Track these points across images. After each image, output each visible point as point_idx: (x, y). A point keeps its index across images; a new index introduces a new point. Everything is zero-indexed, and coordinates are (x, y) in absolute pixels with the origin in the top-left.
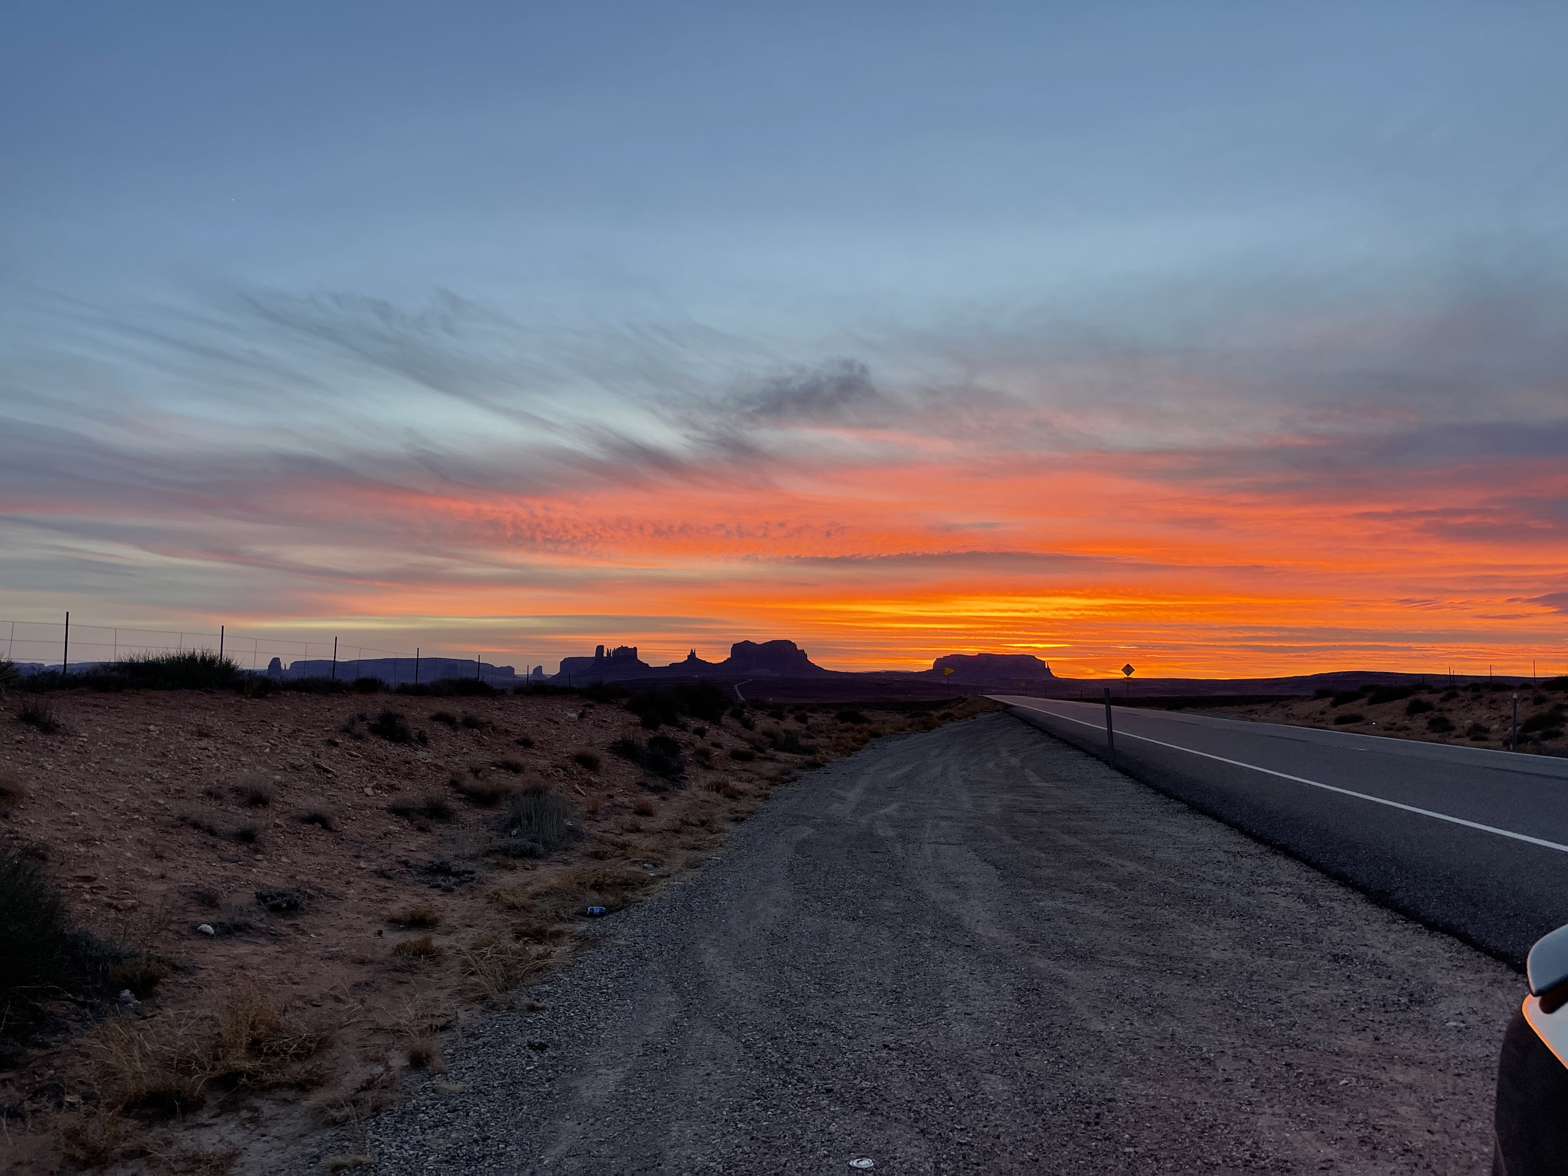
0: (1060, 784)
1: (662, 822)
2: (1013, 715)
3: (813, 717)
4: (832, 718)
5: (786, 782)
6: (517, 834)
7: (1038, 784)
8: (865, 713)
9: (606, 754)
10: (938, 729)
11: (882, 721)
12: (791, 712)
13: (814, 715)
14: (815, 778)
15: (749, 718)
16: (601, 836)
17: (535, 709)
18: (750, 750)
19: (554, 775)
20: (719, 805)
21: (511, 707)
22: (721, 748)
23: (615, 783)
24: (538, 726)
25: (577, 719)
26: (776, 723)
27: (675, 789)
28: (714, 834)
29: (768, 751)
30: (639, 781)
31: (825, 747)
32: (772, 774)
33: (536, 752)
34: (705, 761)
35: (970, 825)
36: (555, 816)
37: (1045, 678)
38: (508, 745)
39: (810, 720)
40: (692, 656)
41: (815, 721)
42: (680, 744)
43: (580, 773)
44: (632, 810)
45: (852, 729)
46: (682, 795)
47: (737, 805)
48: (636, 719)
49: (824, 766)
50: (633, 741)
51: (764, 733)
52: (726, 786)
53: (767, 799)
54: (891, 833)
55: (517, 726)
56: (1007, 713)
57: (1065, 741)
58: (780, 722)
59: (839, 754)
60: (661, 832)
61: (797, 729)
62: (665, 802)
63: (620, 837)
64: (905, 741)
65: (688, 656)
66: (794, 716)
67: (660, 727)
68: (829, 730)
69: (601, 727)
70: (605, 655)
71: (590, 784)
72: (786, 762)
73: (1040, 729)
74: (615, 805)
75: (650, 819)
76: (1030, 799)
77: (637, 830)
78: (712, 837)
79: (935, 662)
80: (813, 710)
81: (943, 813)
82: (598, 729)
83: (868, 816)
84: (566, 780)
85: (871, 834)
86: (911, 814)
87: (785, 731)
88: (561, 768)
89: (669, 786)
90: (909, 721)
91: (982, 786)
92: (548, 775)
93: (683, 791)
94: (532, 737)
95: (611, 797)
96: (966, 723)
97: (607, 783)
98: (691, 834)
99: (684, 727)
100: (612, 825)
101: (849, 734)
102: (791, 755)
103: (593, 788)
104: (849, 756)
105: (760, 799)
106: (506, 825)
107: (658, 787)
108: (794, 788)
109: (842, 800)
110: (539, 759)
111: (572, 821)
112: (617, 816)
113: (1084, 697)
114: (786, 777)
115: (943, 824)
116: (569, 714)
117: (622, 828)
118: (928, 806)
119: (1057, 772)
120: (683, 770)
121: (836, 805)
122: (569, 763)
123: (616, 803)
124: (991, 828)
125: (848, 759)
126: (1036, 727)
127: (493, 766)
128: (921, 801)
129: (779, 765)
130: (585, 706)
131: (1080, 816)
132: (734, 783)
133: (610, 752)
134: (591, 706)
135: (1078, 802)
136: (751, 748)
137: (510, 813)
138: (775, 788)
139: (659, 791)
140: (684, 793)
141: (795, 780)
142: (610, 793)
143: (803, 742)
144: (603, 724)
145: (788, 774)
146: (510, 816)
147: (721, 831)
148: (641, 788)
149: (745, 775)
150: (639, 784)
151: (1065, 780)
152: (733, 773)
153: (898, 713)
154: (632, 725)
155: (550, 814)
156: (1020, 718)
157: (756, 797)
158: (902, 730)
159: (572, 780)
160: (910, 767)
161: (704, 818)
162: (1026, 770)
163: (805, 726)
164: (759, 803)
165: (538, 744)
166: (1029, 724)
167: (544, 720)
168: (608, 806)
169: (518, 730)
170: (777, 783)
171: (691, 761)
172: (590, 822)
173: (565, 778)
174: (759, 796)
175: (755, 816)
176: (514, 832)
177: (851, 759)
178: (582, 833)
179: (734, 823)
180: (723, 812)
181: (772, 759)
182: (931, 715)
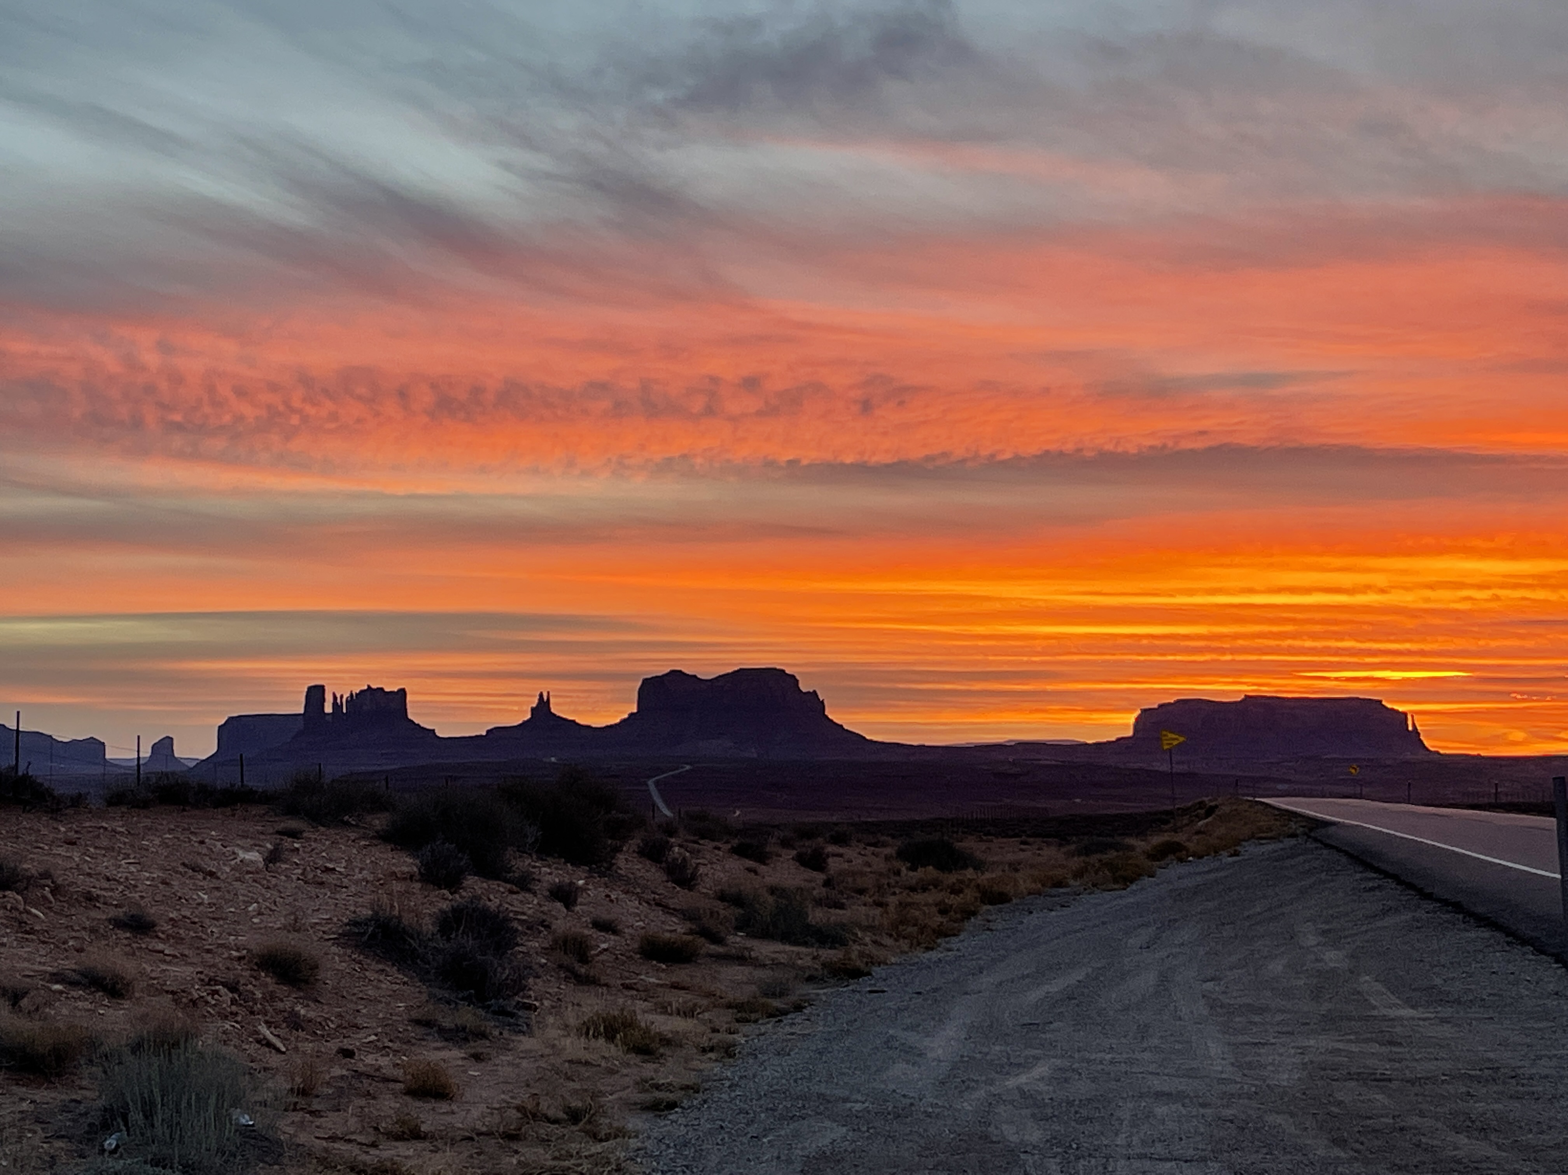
0: (1447, 1012)
1: (475, 1113)
2: (1331, 847)
3: (841, 855)
4: (887, 858)
5: (778, 1014)
6: (117, 1146)
7: (1392, 1013)
8: (970, 844)
9: (334, 949)
10: (1147, 881)
11: (1010, 865)
12: (786, 844)
13: (841, 850)
14: (847, 1003)
15: (684, 859)
16: (326, 1150)
17: (157, 841)
18: (685, 937)
19: (207, 1002)
20: (611, 1072)
21: (98, 837)
22: (615, 932)
23: (359, 1021)
24: (164, 882)
25: (261, 865)
26: (749, 870)
27: (506, 1034)
28: (601, 1141)
29: (731, 939)
30: (414, 1014)
31: (870, 928)
32: (743, 995)
33: (161, 946)
34: (577, 966)
35: (1228, 1112)
36: (212, 1101)
37: (1409, 756)
38: (93, 931)
39: (834, 865)
40: (543, 706)
41: (846, 866)
42: (515, 924)
43: (271, 997)
44: (399, 1086)
45: (936, 884)
46: (522, 1047)
47: (656, 1071)
48: (407, 863)
49: (869, 974)
50: (399, 918)
51: (722, 897)
52: (629, 1024)
53: (731, 1056)
54: (1035, 1135)
55: (113, 884)
56: (1316, 840)
57: (1458, 907)
58: (762, 868)
59: (904, 944)
60: (471, 1139)
61: (803, 884)
62: (481, 1065)
63: (373, 1151)
64: (1066, 911)
65: (533, 709)
66: (795, 852)
67: (466, 883)
68: (880, 887)
69: (322, 884)
70: (328, 709)
71: (295, 1023)
72: (776, 964)
73: (1396, 878)
74: (358, 1075)
75: (444, 1107)
76: (1375, 1048)
77: (414, 1134)
78: (598, 1148)
79: (1137, 720)
80: (840, 839)
81: (1157, 1084)
82: (312, 890)
83: (976, 1095)
84: (236, 1014)
85: (985, 1137)
86: (1082, 1088)
87: (773, 890)
88: (224, 985)
89: (490, 1026)
90: (1076, 862)
91: (1257, 1019)
92: (194, 1002)
93: (521, 1038)
94: (152, 911)
95: (348, 1054)
96: (1217, 864)
97: (338, 1021)
98: (545, 1142)
99: (524, 884)
100: (352, 1121)
101: (932, 897)
102: (788, 948)
103: (301, 1034)
104: (928, 949)
105: (712, 1055)
106: (91, 1125)
107: (464, 1029)
108: (796, 1029)
109: (912, 1054)
110: (169, 963)
111: (252, 1113)
112: (362, 1102)
113: (1504, 800)
114: (776, 1003)
115: (1161, 1110)
116: (242, 855)
117: (376, 1129)
118: (1123, 1067)
119: (1438, 981)
120: (523, 988)
121: (899, 1069)
122: (242, 972)
123: (361, 1068)
124: (1279, 1119)
125: (927, 955)
126: (1387, 875)
127: (57, 982)
128: (1108, 1057)
129: (760, 974)
130: (279, 833)
131: (1495, 1088)
132: (650, 1017)
133: (344, 946)
134: (294, 834)
135: (1491, 1055)
136: (691, 932)
137: (100, 1097)
138: (746, 1028)
139: (466, 1040)
140: (526, 1043)
141: (798, 1008)
142: (347, 1044)
143: (817, 916)
144: (325, 877)
145: (781, 995)
146: (100, 1103)
147: (620, 1133)
148: (421, 1030)
149: (678, 999)
150: (418, 1022)
151: (1458, 1001)
152: (647, 993)
153: (1049, 844)
154: (398, 879)
155: (198, 1099)
156: (1346, 853)
157: (704, 1051)
158: (1059, 884)
159: (252, 1013)
160: (1078, 975)
161: (576, 1103)
162: (1362, 980)
163: (820, 877)
164: (711, 1066)
165: (167, 927)
166: (1368, 867)
167: (182, 869)
168: (342, 1077)
169: (116, 894)
170: (753, 1016)
171: (542, 966)
172: (297, 1117)
173: (234, 1008)
174: (712, 1049)
175: (700, 1096)
176: (111, 1143)
177: (934, 955)
178: (280, 1143)
179: (651, 1115)
180: (625, 1088)
181: (741, 959)
182: (1132, 848)
